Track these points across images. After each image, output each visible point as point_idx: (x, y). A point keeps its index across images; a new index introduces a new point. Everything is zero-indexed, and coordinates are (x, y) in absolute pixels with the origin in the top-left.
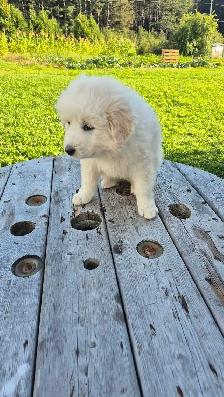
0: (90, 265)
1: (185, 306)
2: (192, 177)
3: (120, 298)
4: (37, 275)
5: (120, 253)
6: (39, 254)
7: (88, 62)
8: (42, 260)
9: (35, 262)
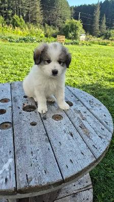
0: (33, 124)
1: (72, 135)
2: (73, 91)
3: (47, 134)
4: (11, 129)
5: (45, 119)
6: (10, 121)
7: (20, 39)
8: (12, 124)
9: (9, 125)
